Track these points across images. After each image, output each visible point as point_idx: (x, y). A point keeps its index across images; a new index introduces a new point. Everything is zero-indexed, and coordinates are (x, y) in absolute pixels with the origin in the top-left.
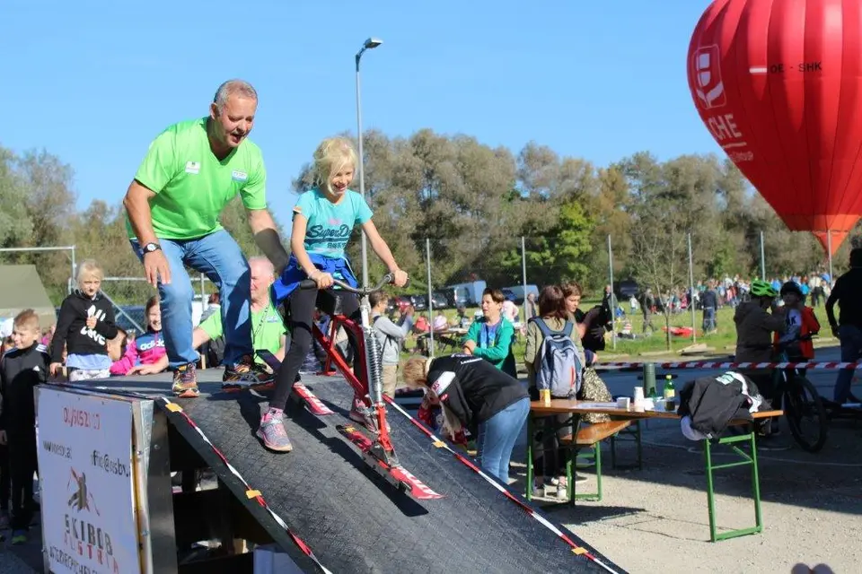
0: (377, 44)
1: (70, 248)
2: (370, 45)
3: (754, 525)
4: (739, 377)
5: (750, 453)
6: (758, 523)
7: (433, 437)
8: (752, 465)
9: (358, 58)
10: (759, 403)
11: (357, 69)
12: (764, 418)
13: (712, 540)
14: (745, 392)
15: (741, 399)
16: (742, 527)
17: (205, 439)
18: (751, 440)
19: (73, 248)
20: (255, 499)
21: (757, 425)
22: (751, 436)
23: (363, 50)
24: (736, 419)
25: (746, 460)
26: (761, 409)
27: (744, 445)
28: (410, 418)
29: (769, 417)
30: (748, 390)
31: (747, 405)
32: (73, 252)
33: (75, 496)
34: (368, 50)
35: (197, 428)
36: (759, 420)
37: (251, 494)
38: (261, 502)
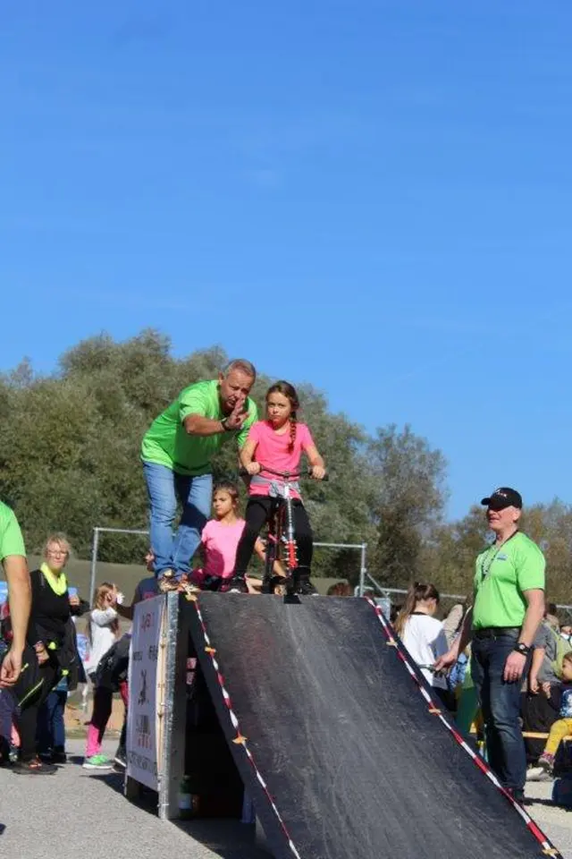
1: (359, 546)
7: (391, 639)
17: (200, 617)
19: (363, 546)
20: (208, 652)
28: (384, 624)
32: (363, 553)
33: (142, 693)
35: (199, 612)
37: (207, 649)
38: (212, 655)
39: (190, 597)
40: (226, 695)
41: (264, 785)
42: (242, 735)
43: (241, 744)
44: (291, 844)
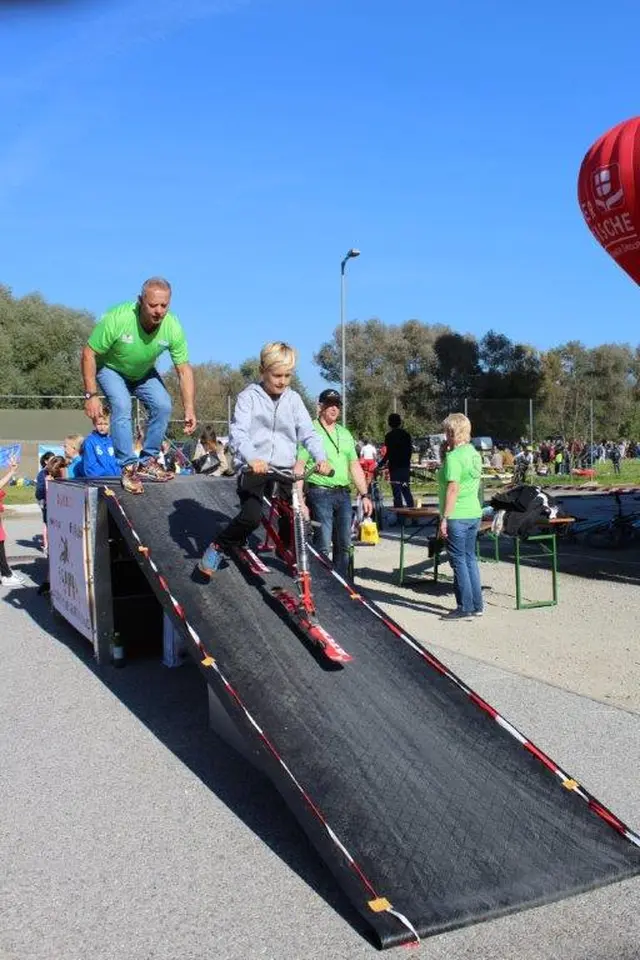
0: (358, 254)
2: (352, 255)
3: (552, 599)
5: (552, 549)
6: (555, 598)
8: (553, 557)
9: (343, 264)
10: (556, 511)
11: (343, 273)
13: (518, 608)
14: (546, 504)
16: (542, 600)
17: (123, 512)
18: (553, 538)
20: (142, 552)
21: (557, 527)
22: (552, 536)
23: (347, 258)
27: (548, 542)
29: (565, 523)
30: (549, 503)
33: (63, 554)
34: (351, 258)
35: (120, 506)
37: (141, 548)
38: (146, 555)
39: (109, 492)
40: (175, 603)
41: (261, 732)
42: (211, 655)
43: (210, 667)
44: (331, 832)
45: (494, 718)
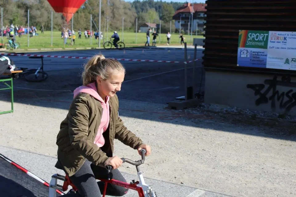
3: (11, 109)
4: (7, 58)
5: (11, 85)
6: (12, 109)
8: (11, 89)
12: (15, 73)
15: (7, 66)
18: (11, 81)
21: (13, 75)
22: (11, 79)
24: (5, 73)
25: (8, 87)
26: (15, 70)
27: (9, 83)
29: (18, 73)
31: (9, 68)
36: (13, 74)
45: (26, 173)
